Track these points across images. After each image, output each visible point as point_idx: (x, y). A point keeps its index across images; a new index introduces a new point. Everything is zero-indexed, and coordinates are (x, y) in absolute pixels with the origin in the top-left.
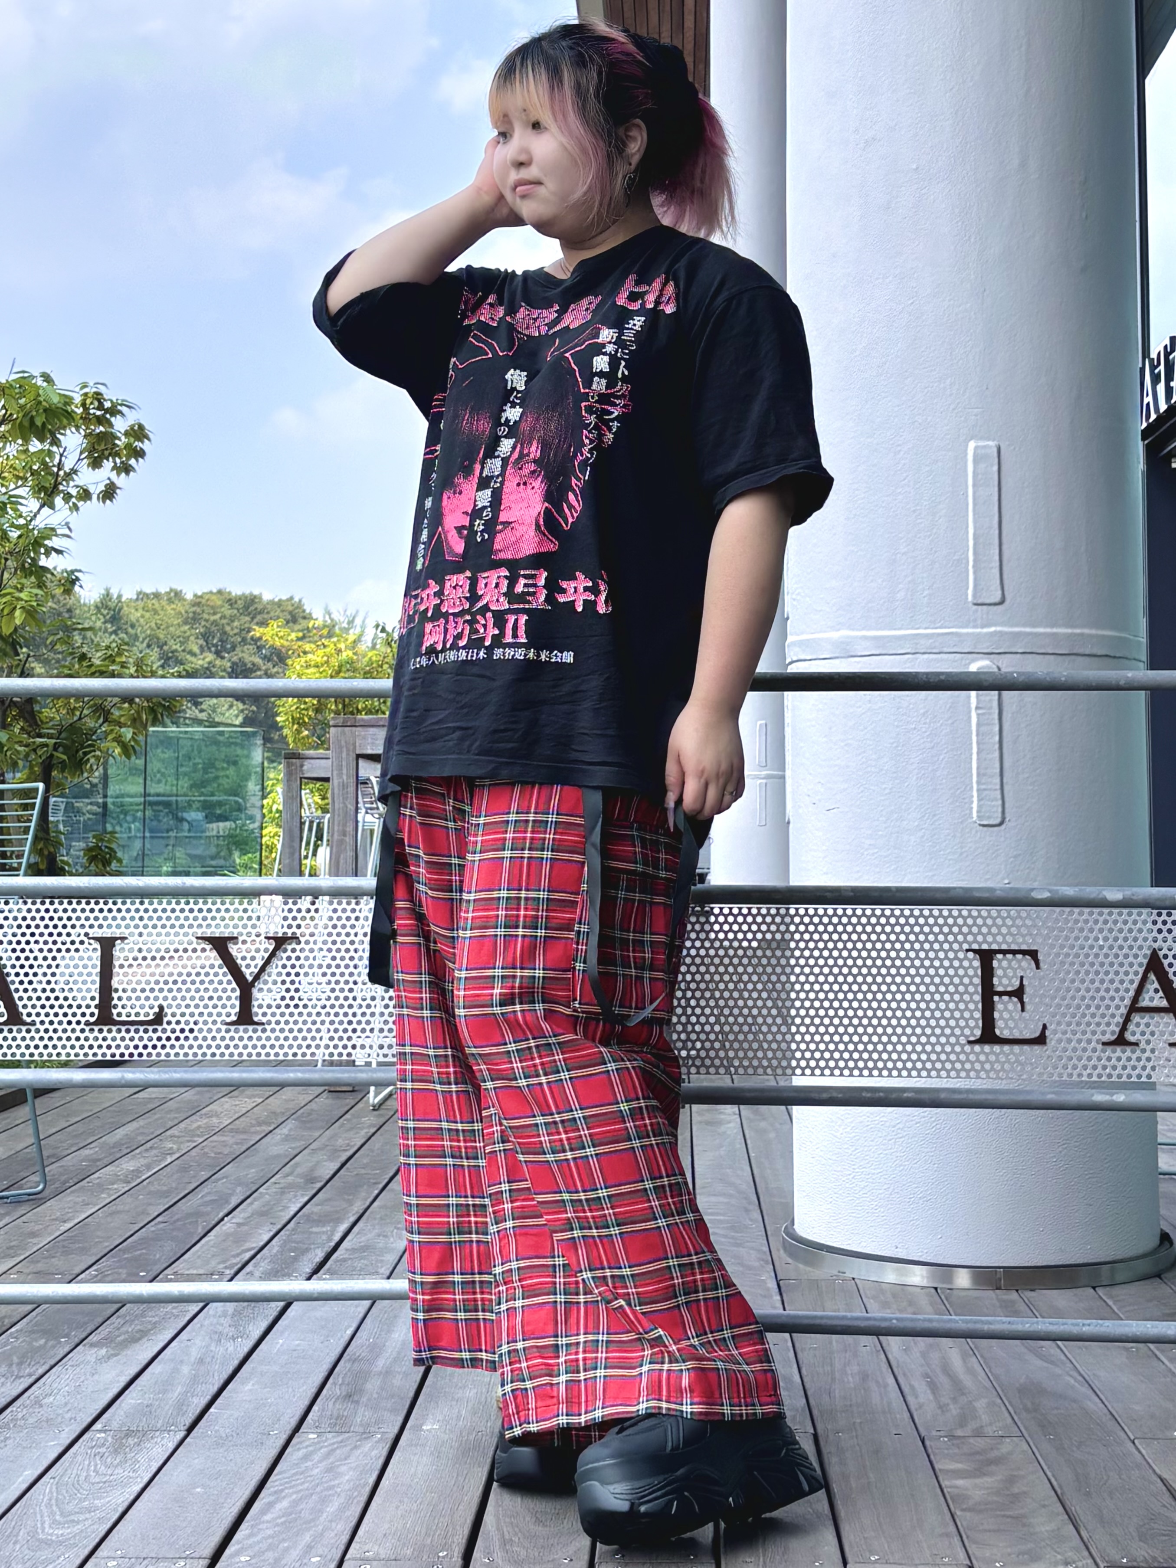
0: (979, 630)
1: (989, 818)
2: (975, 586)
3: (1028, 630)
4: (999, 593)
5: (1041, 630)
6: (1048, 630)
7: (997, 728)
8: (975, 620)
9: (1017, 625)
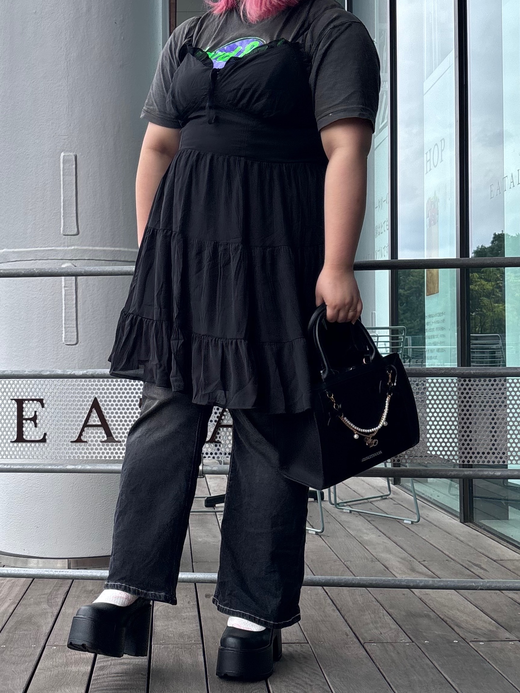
0: (66, 248)
1: (70, 341)
2: (64, 226)
3: (91, 248)
4: (76, 229)
5: (97, 248)
6: (102, 248)
7: (75, 297)
8: (64, 243)
9: (85, 246)
